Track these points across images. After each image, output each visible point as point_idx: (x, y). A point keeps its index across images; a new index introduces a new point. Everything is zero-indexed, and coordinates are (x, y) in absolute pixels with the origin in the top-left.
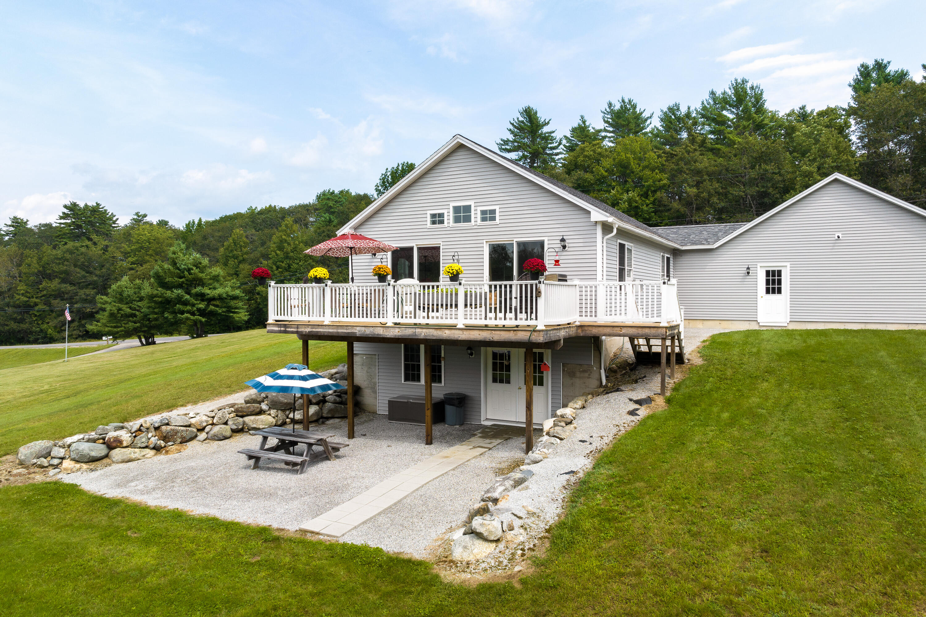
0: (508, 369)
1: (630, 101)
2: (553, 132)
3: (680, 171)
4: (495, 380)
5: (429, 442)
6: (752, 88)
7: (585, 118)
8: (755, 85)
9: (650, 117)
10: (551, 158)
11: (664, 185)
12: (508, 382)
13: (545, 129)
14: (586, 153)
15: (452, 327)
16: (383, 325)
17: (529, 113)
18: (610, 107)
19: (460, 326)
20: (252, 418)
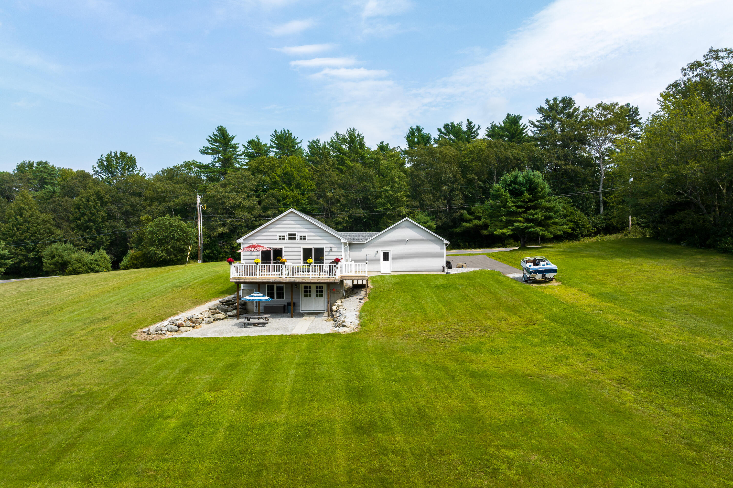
0: (310, 292)
1: (288, 131)
2: (238, 144)
3: (323, 182)
4: (305, 297)
5: (292, 317)
6: (358, 134)
7: (259, 137)
8: (360, 133)
9: (301, 143)
10: (237, 161)
11: (314, 189)
12: (310, 296)
13: (233, 142)
14: (265, 163)
15: (308, 278)
16: (282, 279)
17: (222, 131)
18: (275, 133)
19: (311, 278)
20: (216, 315)
